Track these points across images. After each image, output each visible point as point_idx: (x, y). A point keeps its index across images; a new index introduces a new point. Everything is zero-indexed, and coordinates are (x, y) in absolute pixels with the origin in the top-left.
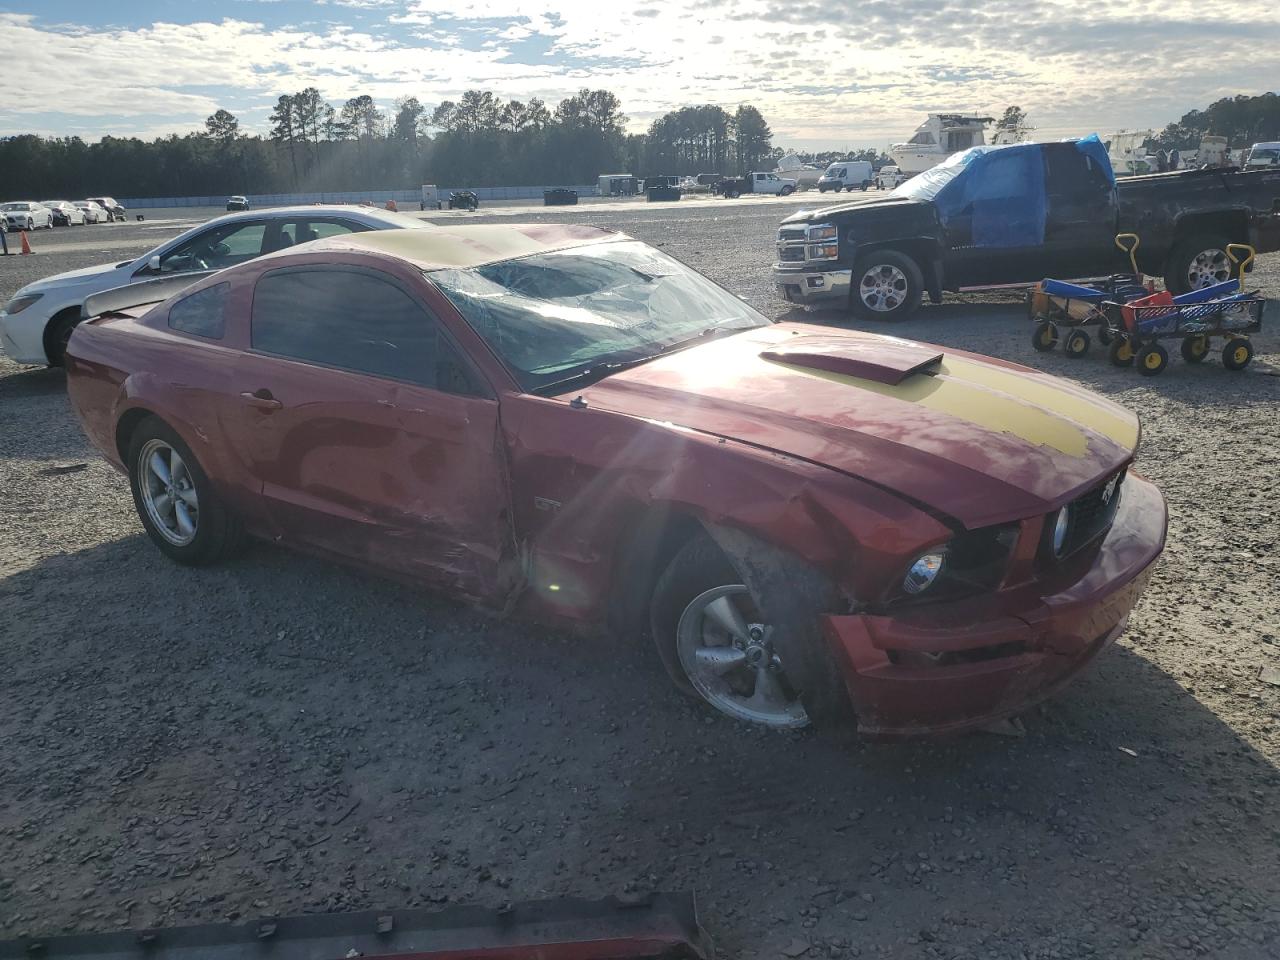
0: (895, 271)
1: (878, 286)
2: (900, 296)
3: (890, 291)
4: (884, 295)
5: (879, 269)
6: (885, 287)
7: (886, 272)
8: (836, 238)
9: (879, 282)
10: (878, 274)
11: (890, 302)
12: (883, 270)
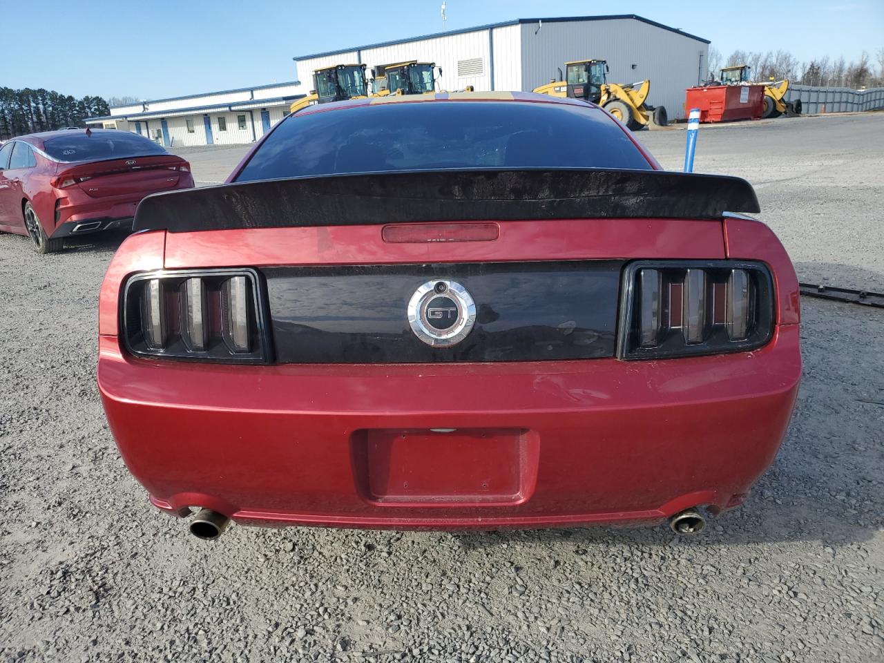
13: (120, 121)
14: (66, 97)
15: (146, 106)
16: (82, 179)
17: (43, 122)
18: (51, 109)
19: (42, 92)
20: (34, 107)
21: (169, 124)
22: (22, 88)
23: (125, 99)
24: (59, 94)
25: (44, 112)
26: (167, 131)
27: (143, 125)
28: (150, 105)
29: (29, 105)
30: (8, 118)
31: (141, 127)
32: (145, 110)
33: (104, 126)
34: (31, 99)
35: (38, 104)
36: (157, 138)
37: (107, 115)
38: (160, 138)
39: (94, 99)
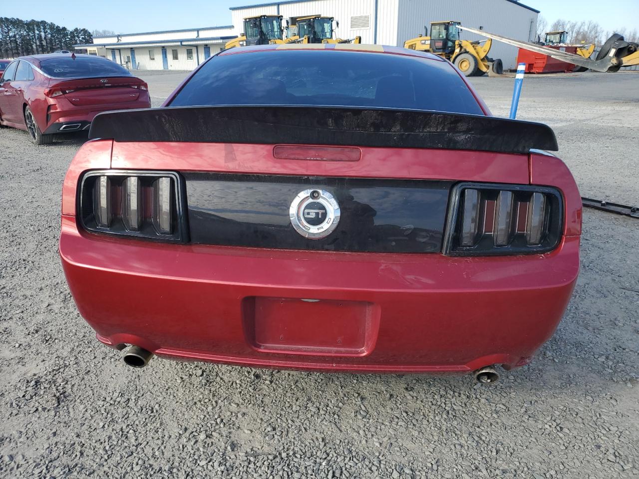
13: (100, 49)
15: (119, 38)
16: (67, 92)
17: (44, 46)
18: (50, 36)
19: (43, 23)
20: (38, 34)
21: (136, 51)
22: (29, 20)
24: (56, 25)
25: (45, 38)
26: (135, 58)
27: (117, 53)
28: (122, 38)
29: (34, 32)
30: (19, 41)
31: (116, 54)
32: (118, 41)
33: (88, 51)
34: (36, 28)
35: (40, 32)
36: (127, 63)
37: (91, 43)
38: (129, 63)
39: (81, 31)
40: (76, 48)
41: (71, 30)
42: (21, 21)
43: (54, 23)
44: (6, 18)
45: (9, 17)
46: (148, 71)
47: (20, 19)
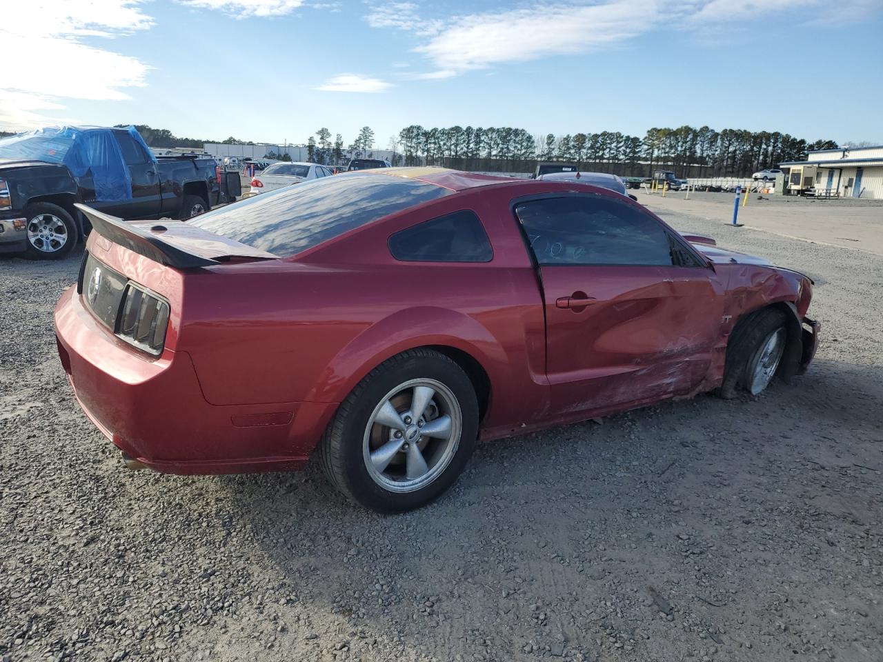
0: (55, 219)
1: (41, 231)
2: (62, 239)
3: (52, 235)
4: (47, 238)
5: (41, 218)
6: (46, 232)
7: (48, 220)
8: (8, 191)
9: (42, 228)
10: (40, 222)
11: (55, 244)
12: (45, 218)
13: (808, 167)
14: (798, 140)
15: (846, 153)
17: (767, 163)
18: (779, 151)
19: (776, 135)
20: (765, 149)
21: (864, 173)
22: (759, 131)
23: (862, 144)
24: (792, 138)
25: (772, 154)
26: (860, 181)
27: (836, 174)
28: (851, 152)
29: (760, 147)
30: (739, 157)
31: (834, 176)
32: (844, 156)
33: (791, 172)
34: (764, 141)
35: (768, 146)
36: (846, 187)
37: (803, 160)
38: (849, 188)
39: (827, 143)
40: (781, 167)
41: (811, 143)
42: (749, 133)
43: (790, 135)
44: (731, 130)
45: (735, 129)
46: (875, 201)
47: (748, 131)
